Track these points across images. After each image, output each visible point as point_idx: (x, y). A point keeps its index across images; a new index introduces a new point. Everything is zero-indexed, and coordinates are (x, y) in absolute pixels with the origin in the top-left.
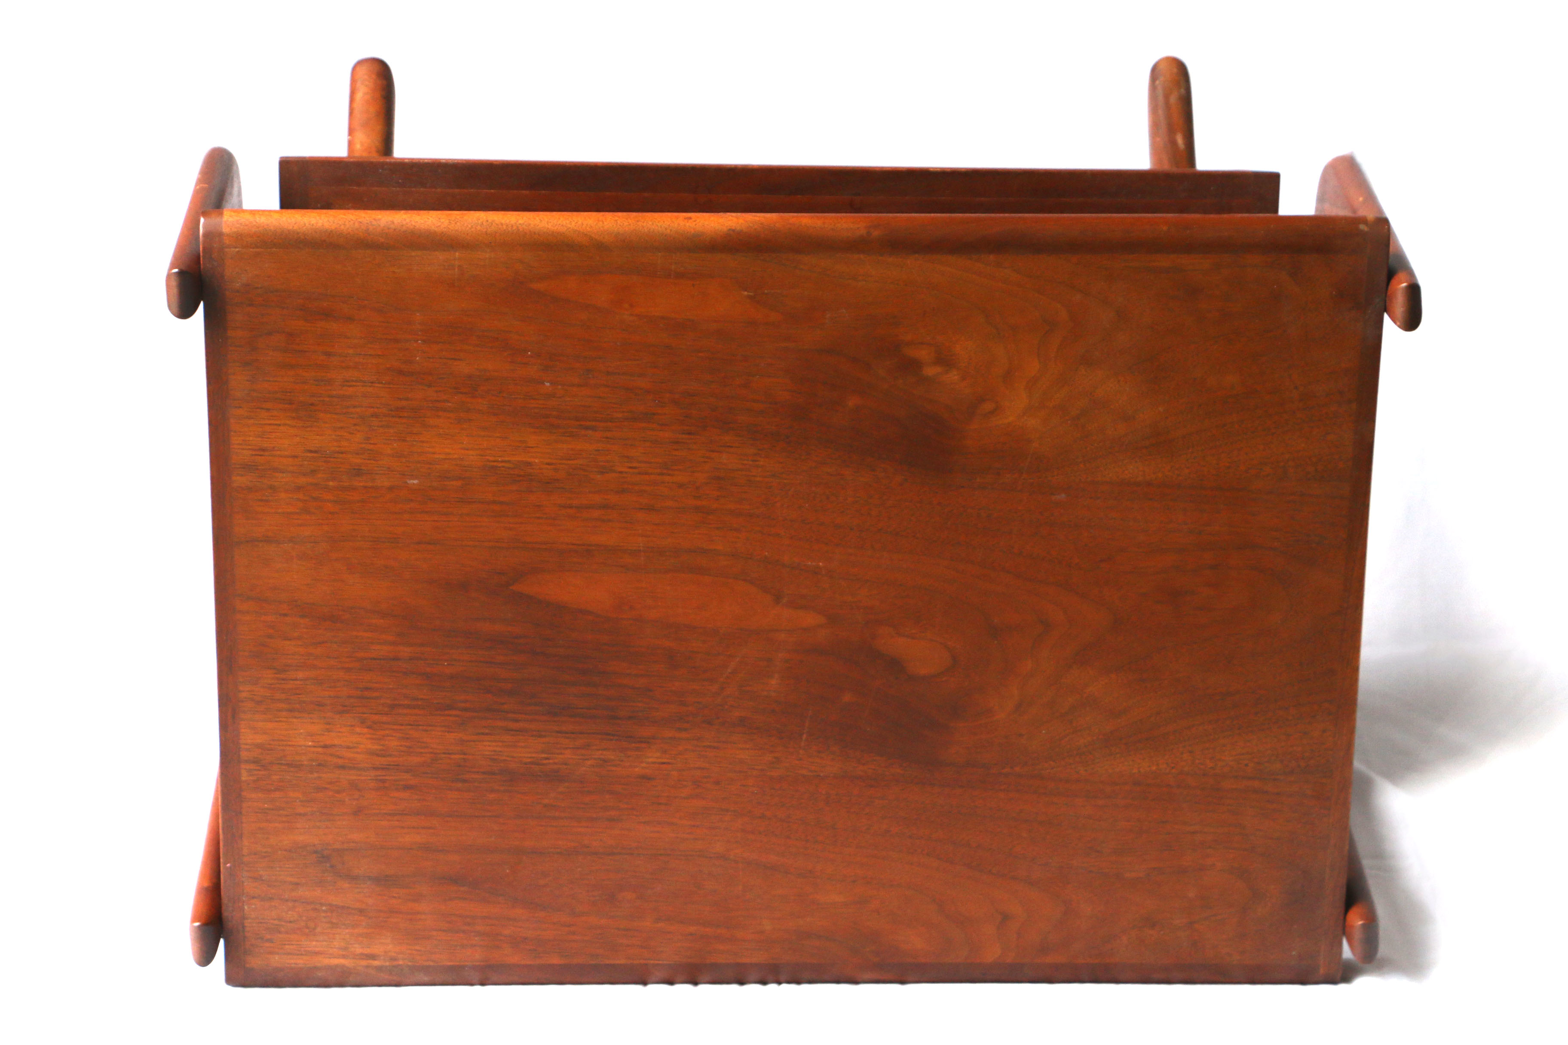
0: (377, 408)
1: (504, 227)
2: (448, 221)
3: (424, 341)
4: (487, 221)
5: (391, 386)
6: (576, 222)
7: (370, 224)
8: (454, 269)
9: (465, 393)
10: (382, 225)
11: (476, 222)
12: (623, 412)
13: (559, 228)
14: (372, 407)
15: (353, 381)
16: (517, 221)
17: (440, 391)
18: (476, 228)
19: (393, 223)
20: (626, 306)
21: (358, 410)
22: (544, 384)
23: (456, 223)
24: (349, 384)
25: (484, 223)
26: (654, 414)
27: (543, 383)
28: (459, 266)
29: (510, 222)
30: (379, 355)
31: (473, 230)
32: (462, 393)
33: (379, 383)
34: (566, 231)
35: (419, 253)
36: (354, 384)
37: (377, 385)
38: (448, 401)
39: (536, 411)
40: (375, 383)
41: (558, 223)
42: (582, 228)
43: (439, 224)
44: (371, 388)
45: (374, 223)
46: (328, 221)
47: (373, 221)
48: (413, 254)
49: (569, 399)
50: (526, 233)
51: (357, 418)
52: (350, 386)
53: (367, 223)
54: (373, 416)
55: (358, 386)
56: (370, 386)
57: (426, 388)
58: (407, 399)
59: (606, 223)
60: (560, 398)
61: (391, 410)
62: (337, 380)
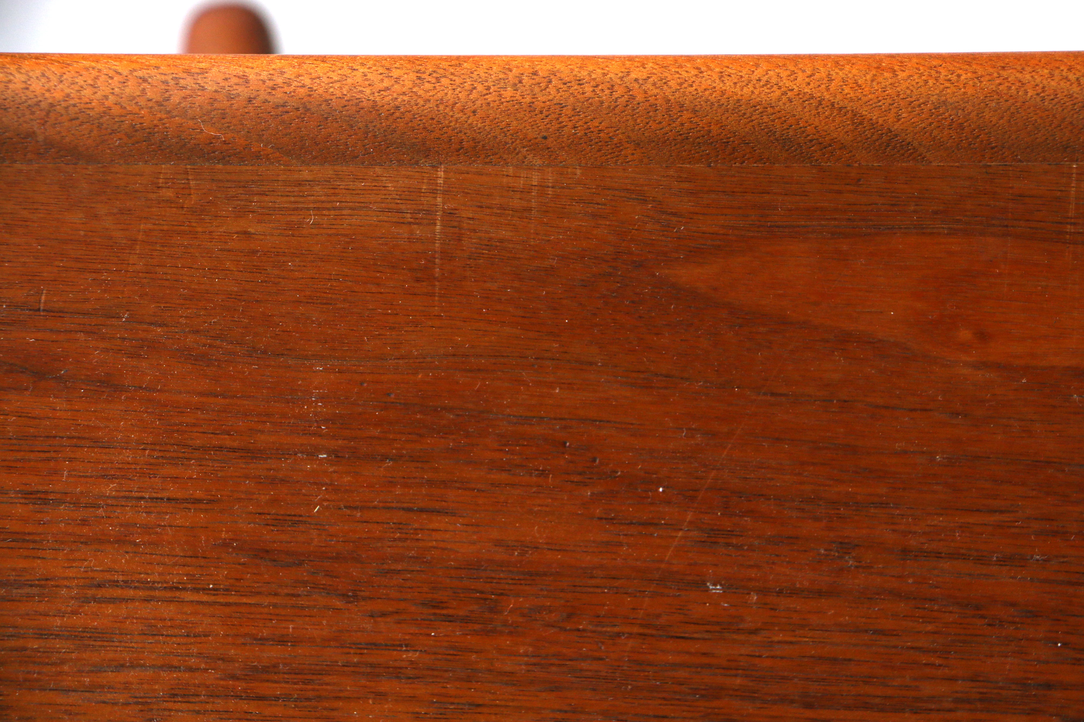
0: (190, 669)
1: (588, 89)
2: (413, 76)
3: (336, 456)
4: (535, 73)
5: (232, 600)
6: (809, 73)
7: (172, 83)
8: (435, 224)
9: (466, 620)
10: (210, 87)
11: (502, 76)
12: (953, 679)
13: (757, 92)
14: (172, 668)
15: (115, 584)
16: (628, 73)
17: (383, 615)
18: (500, 95)
19: (245, 80)
20: (965, 334)
21: (132, 675)
22: (707, 590)
23: (438, 80)
24: (100, 593)
25: (525, 79)
26: (1049, 686)
27: (700, 585)
28: (450, 214)
29: (605, 75)
30: (198, 501)
31: (490, 98)
32: (450, 619)
33: (196, 590)
34: (779, 100)
35: (328, 171)
36: (118, 592)
37: (189, 596)
38: (409, 646)
39: (682, 674)
40: (184, 589)
41: (754, 77)
42: (828, 89)
43: (386, 83)
44: (172, 607)
45: (188, 81)
46: (43, 75)
47: (185, 75)
48: (306, 174)
49: (780, 637)
50: (654, 107)
51: (127, 704)
52: (112, 600)
53: (165, 82)
54: (175, 695)
55: (133, 600)
56: (170, 601)
57: (339, 603)
58: (282, 641)
59: (901, 75)
60: (754, 632)
61: (234, 677)
62: (66, 583)
